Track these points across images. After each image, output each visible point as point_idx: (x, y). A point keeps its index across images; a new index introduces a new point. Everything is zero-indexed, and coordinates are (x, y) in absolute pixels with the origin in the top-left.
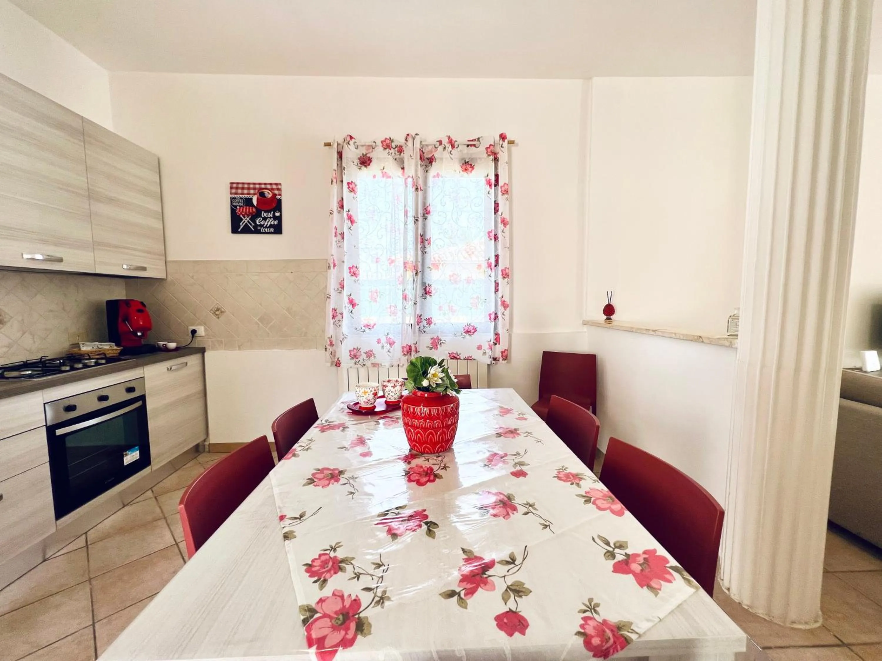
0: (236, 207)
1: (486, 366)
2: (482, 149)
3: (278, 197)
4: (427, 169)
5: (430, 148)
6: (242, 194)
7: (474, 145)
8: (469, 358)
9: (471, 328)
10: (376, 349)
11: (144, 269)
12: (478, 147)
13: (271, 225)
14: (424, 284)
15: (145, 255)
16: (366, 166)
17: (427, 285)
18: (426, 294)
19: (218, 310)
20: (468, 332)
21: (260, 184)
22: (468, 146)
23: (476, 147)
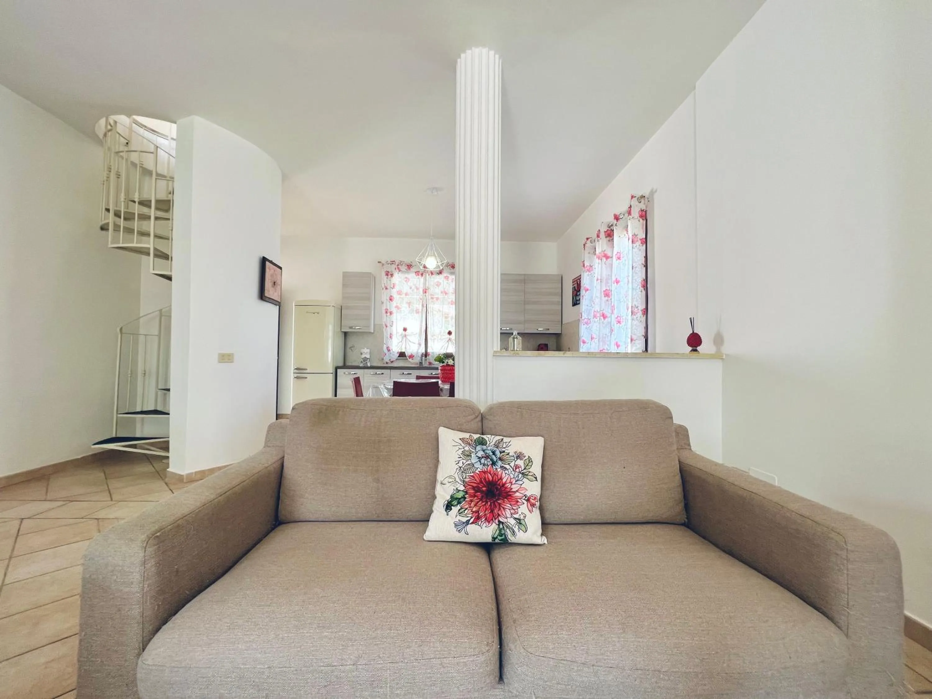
11: (548, 329)
15: (551, 322)
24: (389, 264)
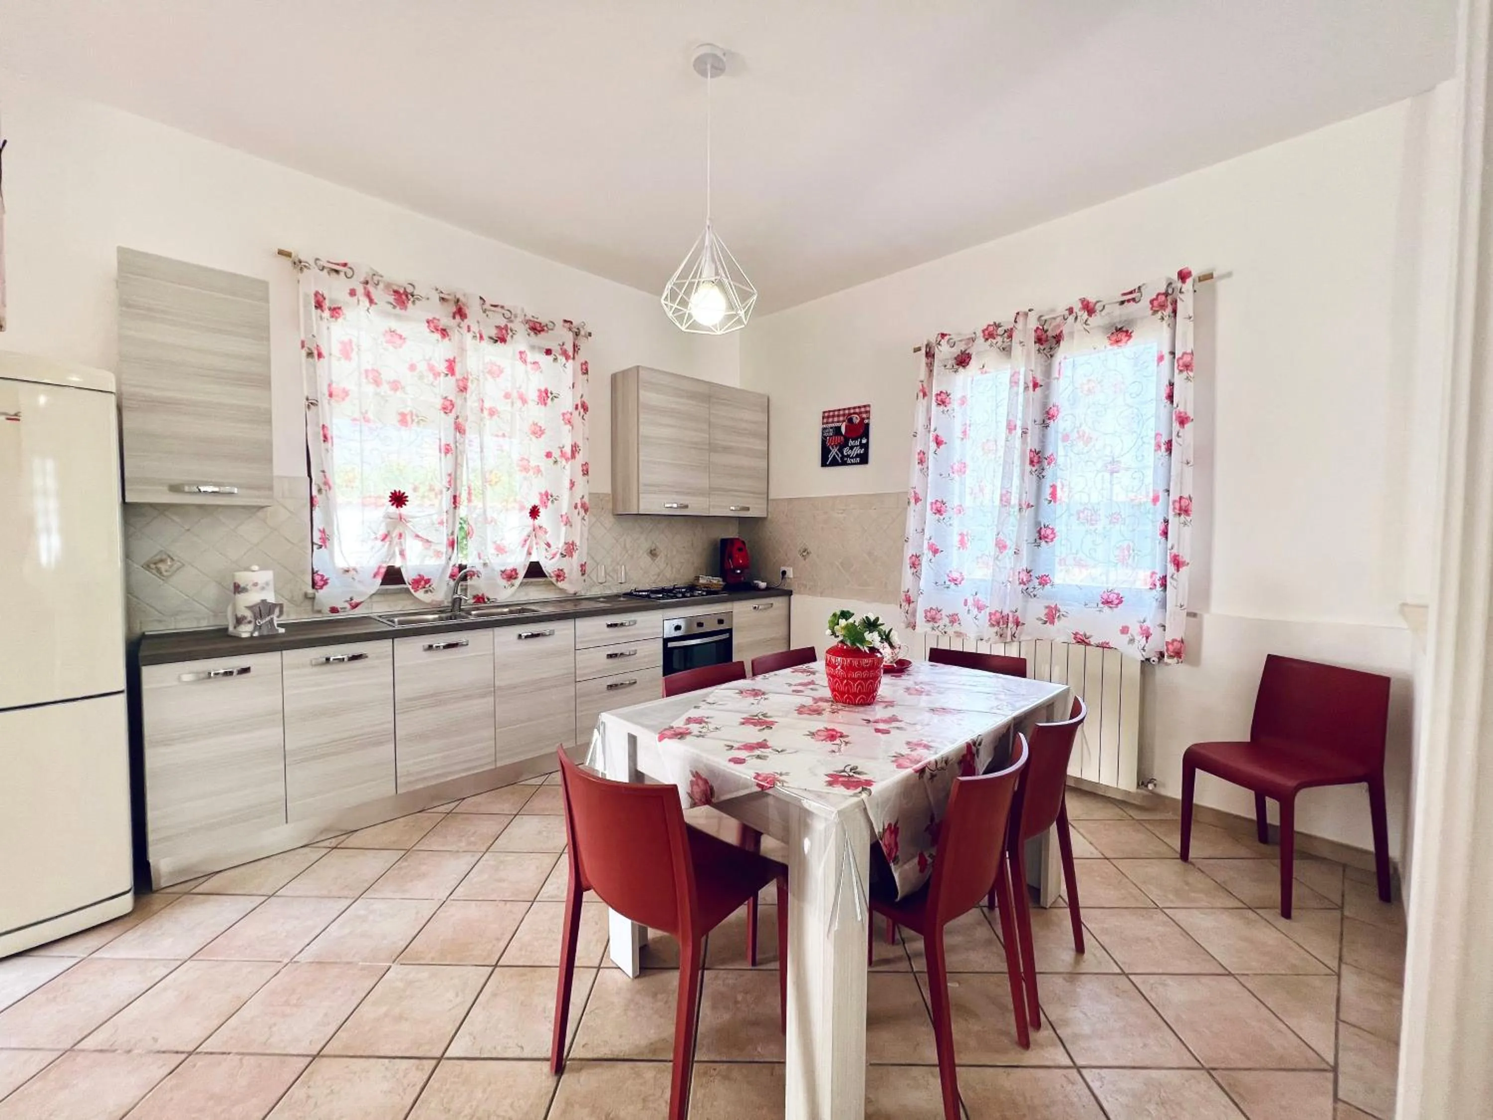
0: (826, 437)
1: (1139, 664)
2: (1145, 303)
3: (866, 421)
4: (1051, 353)
5: (1058, 320)
6: (833, 422)
7: (1134, 300)
8: (1105, 645)
9: (1113, 597)
10: (962, 612)
11: (748, 509)
12: (1139, 301)
13: (857, 454)
14: (1038, 523)
15: (752, 495)
16: (964, 367)
17: (1042, 526)
18: (1040, 538)
19: (805, 550)
20: (1107, 602)
21: (849, 409)
22: (1122, 303)
23: (1137, 302)
24: (323, 268)
